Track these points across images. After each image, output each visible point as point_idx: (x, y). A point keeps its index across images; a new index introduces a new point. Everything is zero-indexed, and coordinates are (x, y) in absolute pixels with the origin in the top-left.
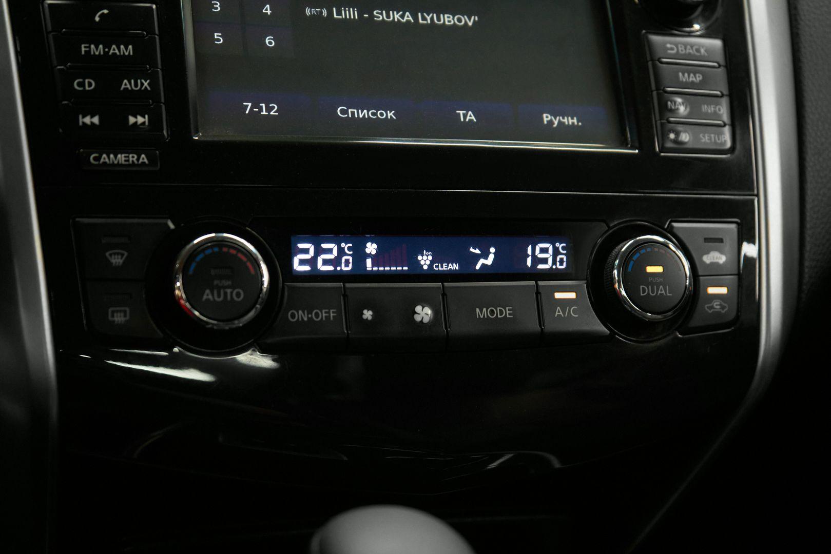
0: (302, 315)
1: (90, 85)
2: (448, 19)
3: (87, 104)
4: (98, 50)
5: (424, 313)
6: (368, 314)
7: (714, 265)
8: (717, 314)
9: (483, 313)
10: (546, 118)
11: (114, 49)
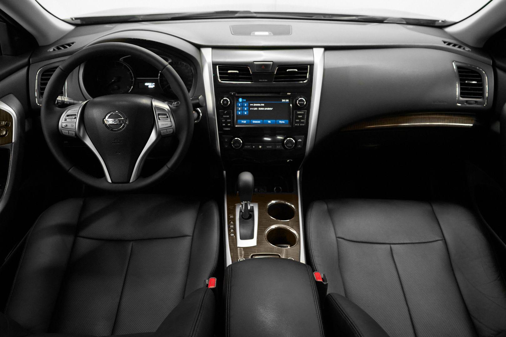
0: (246, 147)
1: (224, 121)
2: (269, 109)
3: (224, 123)
4: (225, 116)
5: (260, 147)
6: (254, 147)
7: (300, 141)
8: (299, 147)
9: (268, 147)
10: (280, 122)
11: (227, 116)
